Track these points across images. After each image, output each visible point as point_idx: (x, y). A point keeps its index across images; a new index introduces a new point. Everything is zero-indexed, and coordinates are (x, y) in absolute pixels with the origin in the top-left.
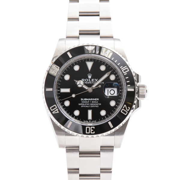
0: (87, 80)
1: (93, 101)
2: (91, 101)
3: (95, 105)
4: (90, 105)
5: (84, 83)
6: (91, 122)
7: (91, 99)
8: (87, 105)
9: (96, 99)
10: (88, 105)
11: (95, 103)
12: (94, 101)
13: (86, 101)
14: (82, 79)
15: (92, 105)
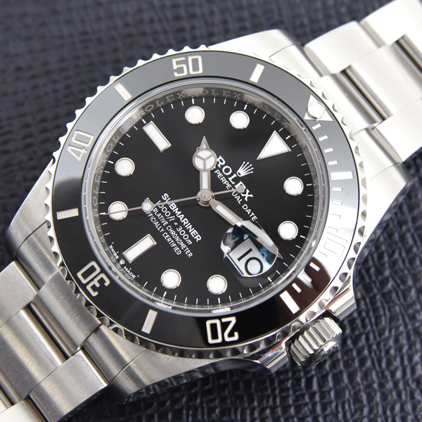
0: (227, 170)
1: (184, 228)
2: (181, 224)
3: (176, 242)
4: (166, 231)
5: (215, 170)
6: (122, 266)
7: (185, 221)
8: (160, 222)
9: (193, 232)
10: (162, 224)
11: (181, 237)
12: (187, 231)
13: (169, 209)
14: (221, 158)
15: (171, 236)
